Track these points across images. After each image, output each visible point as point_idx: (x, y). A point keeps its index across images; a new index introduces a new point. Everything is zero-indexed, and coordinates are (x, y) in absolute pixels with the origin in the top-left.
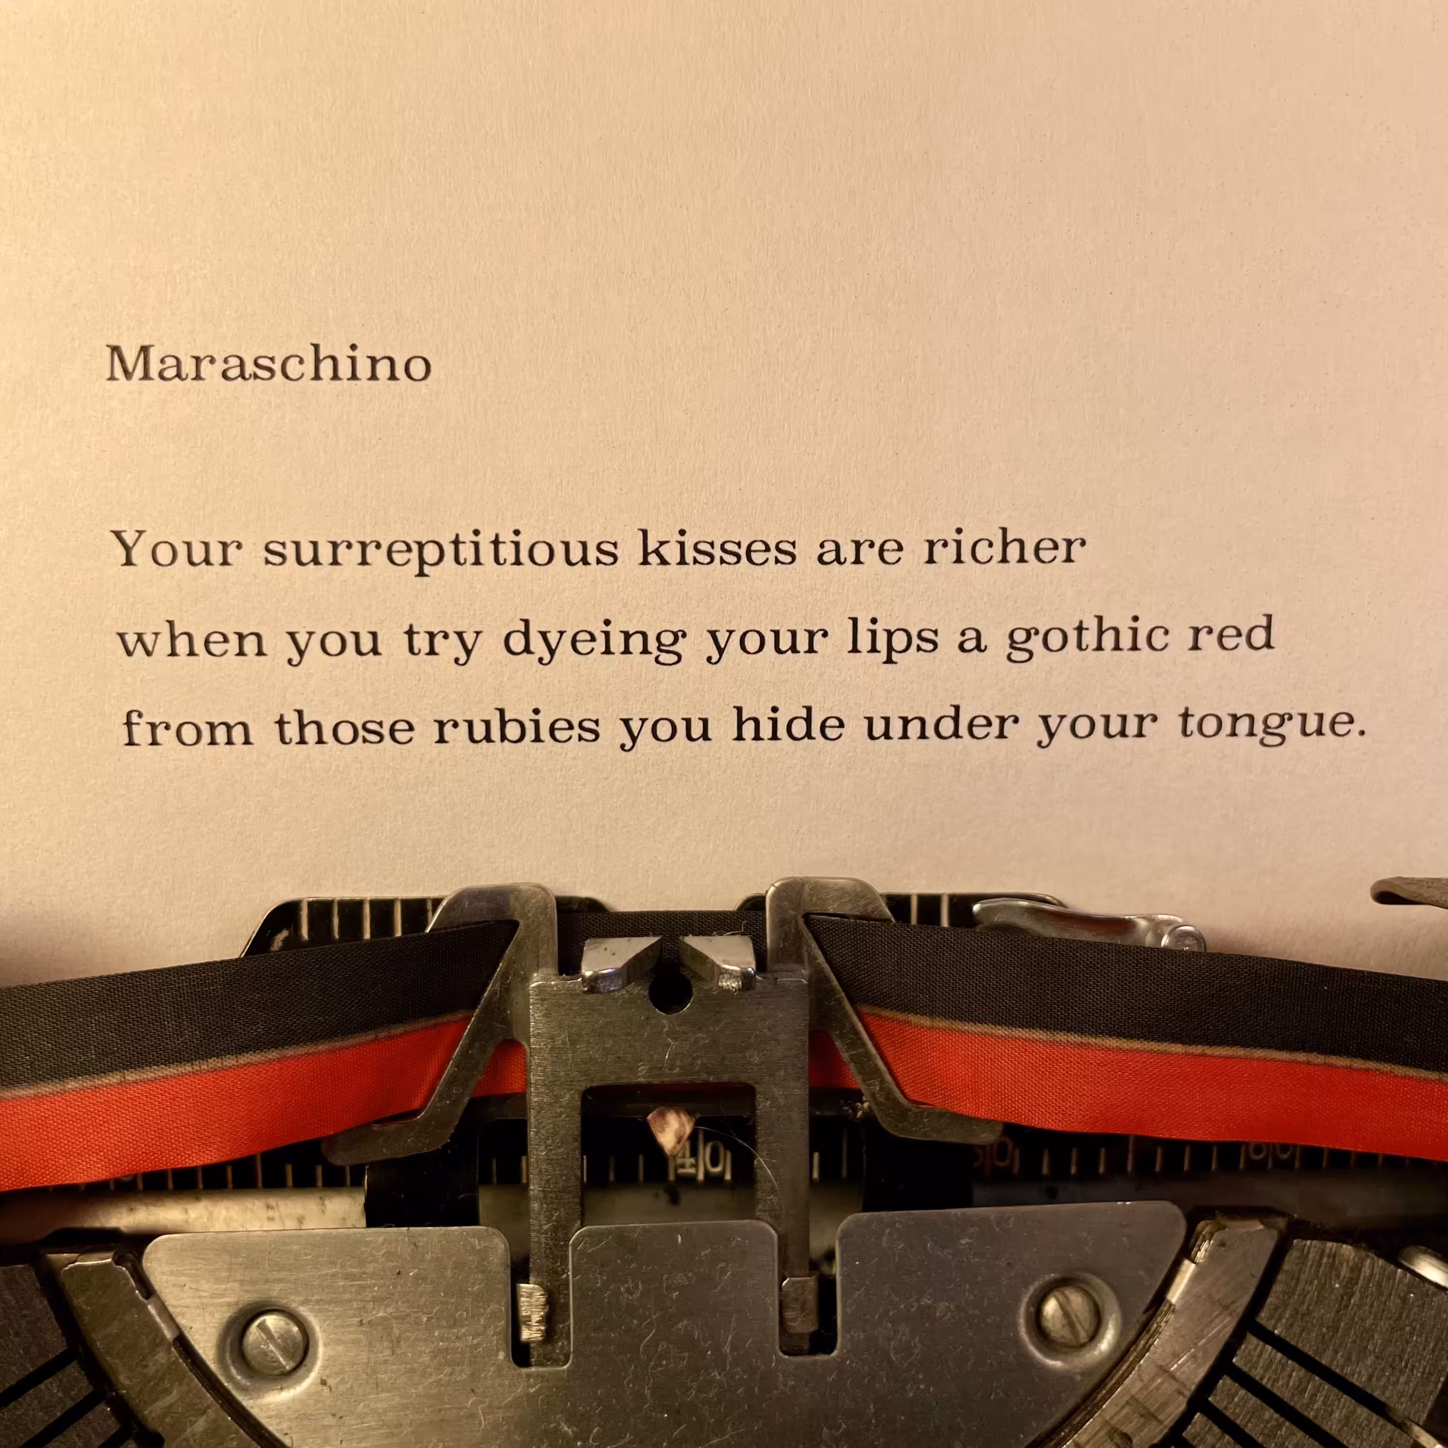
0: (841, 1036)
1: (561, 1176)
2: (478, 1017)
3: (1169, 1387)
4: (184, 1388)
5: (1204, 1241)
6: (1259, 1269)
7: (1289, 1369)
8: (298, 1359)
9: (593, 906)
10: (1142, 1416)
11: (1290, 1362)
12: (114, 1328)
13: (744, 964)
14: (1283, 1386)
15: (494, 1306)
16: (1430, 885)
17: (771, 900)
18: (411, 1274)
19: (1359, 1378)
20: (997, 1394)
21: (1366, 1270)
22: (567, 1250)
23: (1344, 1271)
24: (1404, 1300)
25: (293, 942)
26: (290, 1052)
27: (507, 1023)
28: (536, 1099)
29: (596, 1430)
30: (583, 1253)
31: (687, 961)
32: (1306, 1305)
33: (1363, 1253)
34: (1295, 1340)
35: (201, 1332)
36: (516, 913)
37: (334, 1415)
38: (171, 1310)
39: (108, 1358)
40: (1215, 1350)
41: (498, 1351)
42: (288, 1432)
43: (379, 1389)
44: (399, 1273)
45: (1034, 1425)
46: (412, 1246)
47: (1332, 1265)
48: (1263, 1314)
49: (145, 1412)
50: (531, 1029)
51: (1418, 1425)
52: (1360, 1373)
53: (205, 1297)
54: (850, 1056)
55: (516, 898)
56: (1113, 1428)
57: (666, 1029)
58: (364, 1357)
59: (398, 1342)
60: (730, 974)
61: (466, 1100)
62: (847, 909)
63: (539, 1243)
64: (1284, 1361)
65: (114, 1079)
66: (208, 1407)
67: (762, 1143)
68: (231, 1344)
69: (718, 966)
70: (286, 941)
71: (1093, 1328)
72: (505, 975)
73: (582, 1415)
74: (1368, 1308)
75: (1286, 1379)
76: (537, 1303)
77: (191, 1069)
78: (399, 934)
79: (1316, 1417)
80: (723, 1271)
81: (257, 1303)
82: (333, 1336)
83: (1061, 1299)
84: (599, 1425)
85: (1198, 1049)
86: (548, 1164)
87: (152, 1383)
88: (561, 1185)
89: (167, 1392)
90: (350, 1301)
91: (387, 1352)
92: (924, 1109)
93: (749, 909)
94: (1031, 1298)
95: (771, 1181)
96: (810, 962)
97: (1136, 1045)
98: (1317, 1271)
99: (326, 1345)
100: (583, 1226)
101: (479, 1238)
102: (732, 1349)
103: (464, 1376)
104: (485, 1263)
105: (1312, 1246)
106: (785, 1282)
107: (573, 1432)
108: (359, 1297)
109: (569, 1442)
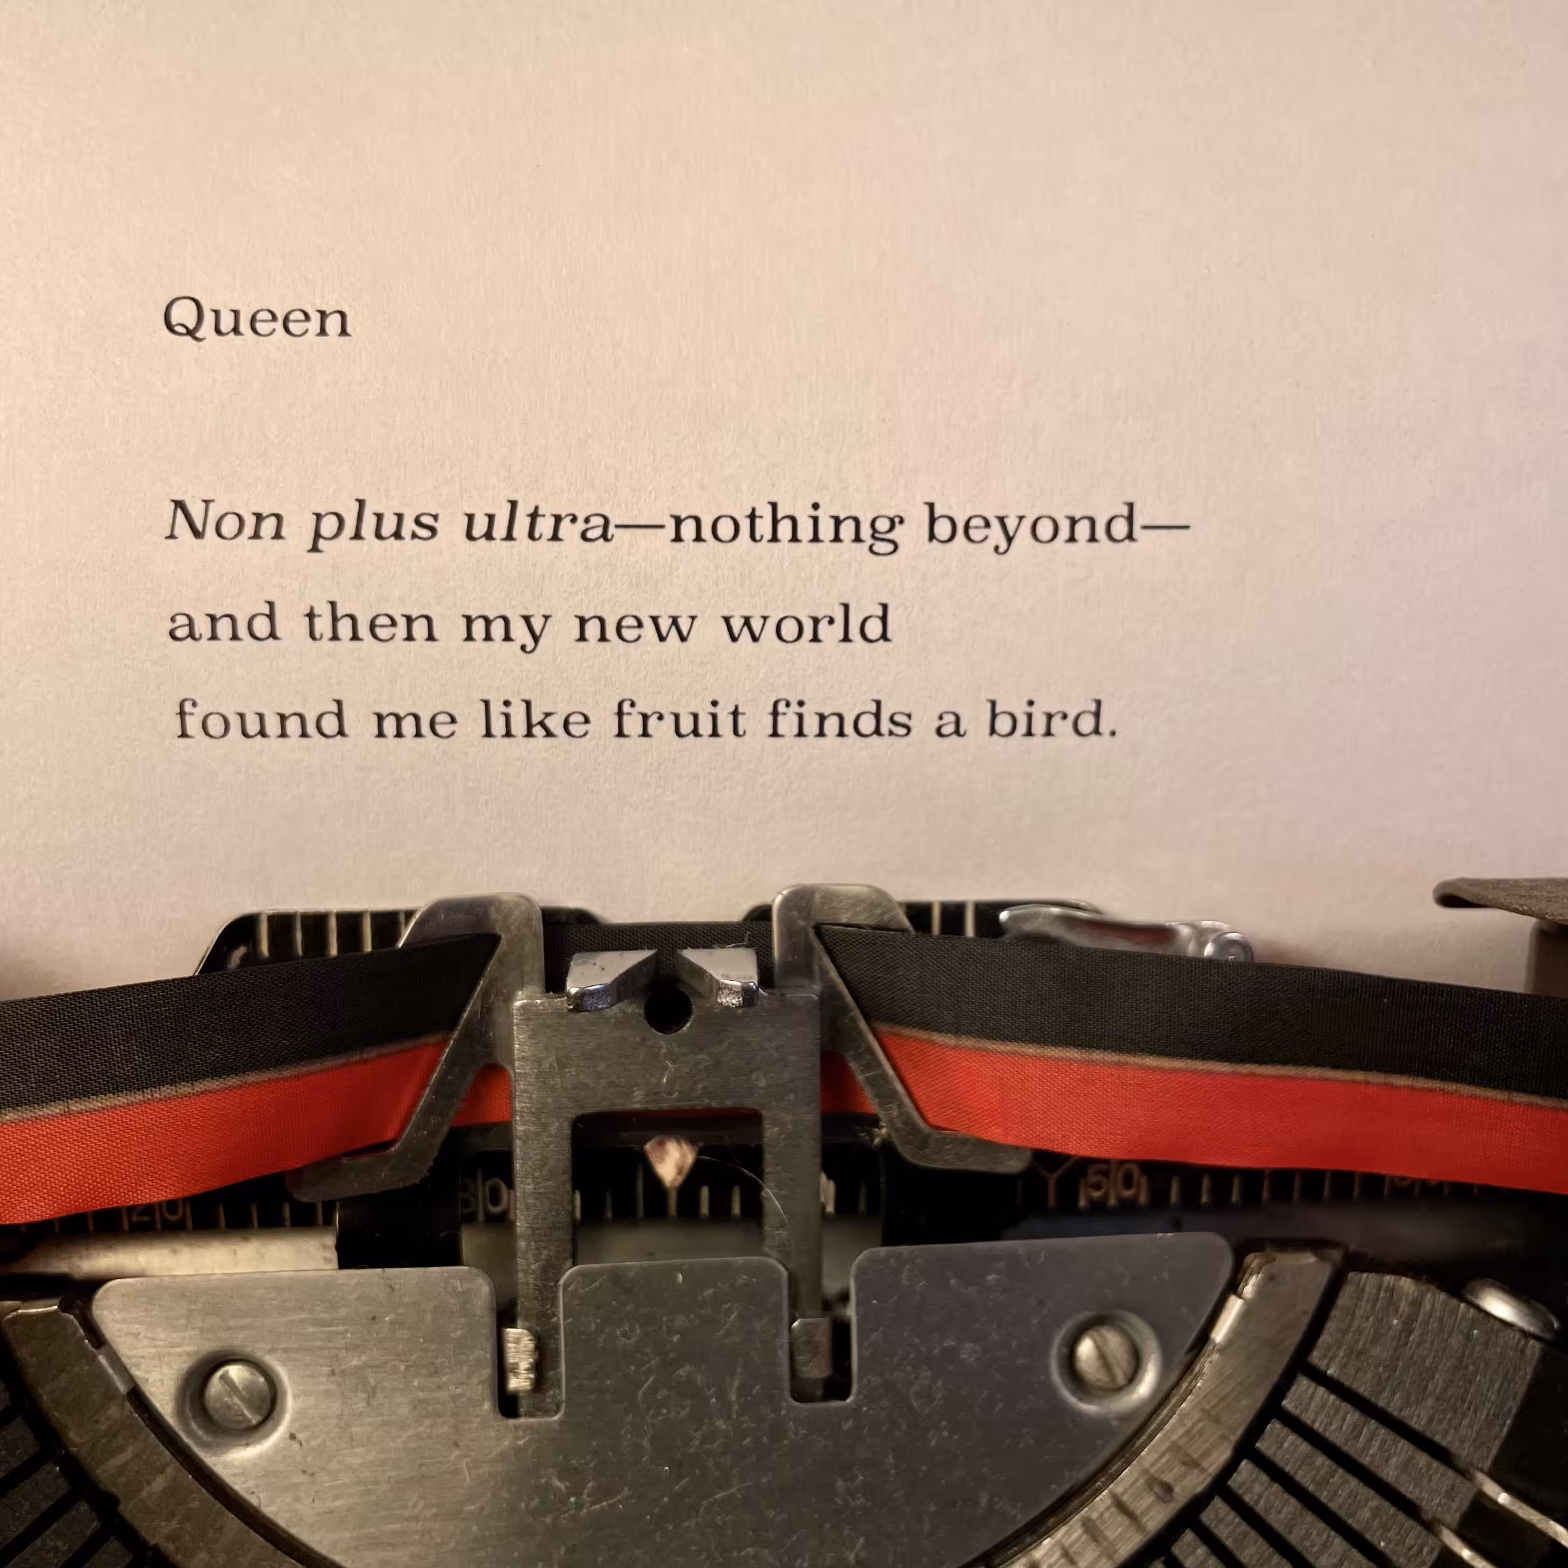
0: (857, 1057)
1: (550, 1211)
2: (457, 1039)
3: (1213, 1432)
4: (139, 1445)
5: (1251, 1275)
6: (1311, 1304)
7: (1341, 1414)
8: (265, 1413)
9: (583, 918)
10: (1184, 1463)
11: (1344, 1404)
12: (62, 1380)
13: (745, 978)
14: (1336, 1430)
15: (478, 1353)
16: (1495, 886)
17: (779, 910)
18: (387, 1319)
19: (1418, 1420)
20: (1027, 1442)
21: (1427, 1306)
22: (556, 1292)
23: (1404, 1307)
24: (1468, 1337)
25: (252, 958)
27: (488, 1046)
28: (521, 1128)
29: (590, 1485)
30: (574, 1295)
31: (685, 976)
32: (1361, 1343)
33: (1424, 1287)
34: (1350, 1379)
35: (158, 1384)
36: (497, 926)
37: (304, 1472)
38: (125, 1360)
39: (56, 1414)
40: (1261, 1394)
41: (483, 1400)
42: (254, 1490)
43: (354, 1444)
44: (374, 1318)
45: (1067, 1474)
46: (388, 1290)
47: (1390, 1300)
48: (1315, 1353)
49: (98, 1471)
50: (516, 1052)
51: (1481, 1470)
52: (1419, 1416)
53: (160, 1346)
54: (867, 1078)
55: (497, 909)
56: (1152, 1477)
57: (664, 1050)
58: (336, 1407)
59: (374, 1392)
60: (730, 990)
61: (445, 1130)
62: (861, 919)
63: (527, 1284)
64: (1337, 1402)
65: (56, 1109)
67: (770, 1173)
68: (191, 1397)
69: (718, 982)
70: (244, 959)
71: (1131, 1370)
72: (485, 994)
73: (576, 1469)
74: (1427, 1345)
75: (1341, 1422)
76: (525, 1349)
77: (141, 1098)
78: (368, 948)
79: (1372, 1462)
80: (729, 1311)
81: (216, 1352)
82: (301, 1388)
83: (1098, 1338)
84: (593, 1479)
86: (536, 1198)
87: (104, 1440)
88: (550, 1221)
89: (122, 1449)
90: (321, 1348)
91: (361, 1405)
92: (946, 1136)
93: (755, 919)
94: (1063, 1338)
95: (778, 1214)
96: (822, 979)
97: (1179, 1064)
98: (1374, 1306)
99: (295, 1397)
100: (574, 1264)
101: (462, 1279)
102: (739, 1396)
103: (446, 1429)
104: (468, 1306)
105: (1368, 1280)
106: (795, 1324)
107: (566, 1487)
108: (331, 1345)
109: (563, 1499)
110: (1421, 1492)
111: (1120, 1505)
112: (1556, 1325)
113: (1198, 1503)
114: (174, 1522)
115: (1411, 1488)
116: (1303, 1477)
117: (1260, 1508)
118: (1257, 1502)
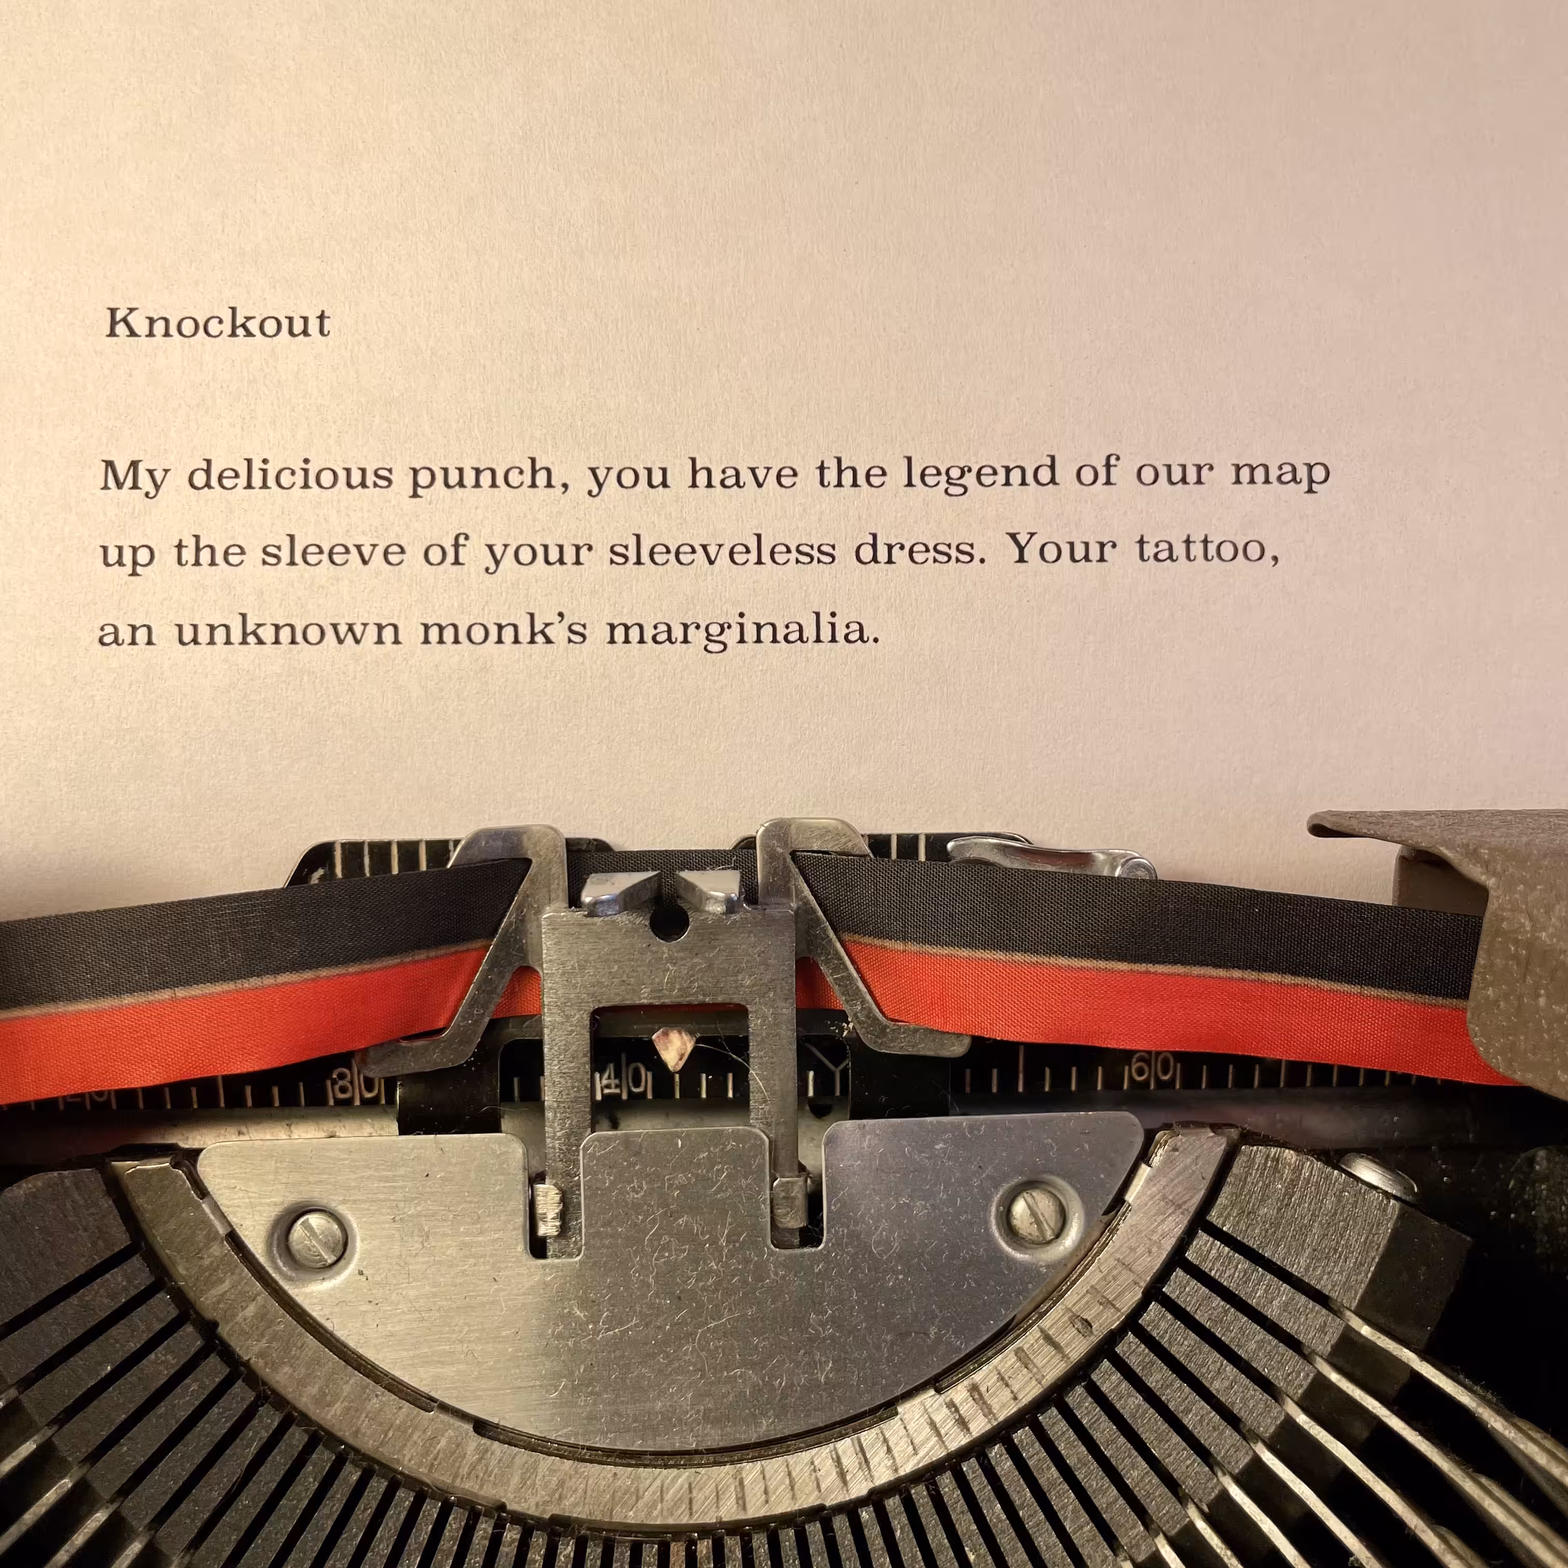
0: (827, 962)
1: (573, 1087)
2: (496, 945)
3: (1126, 1278)
4: (235, 1277)
5: (1160, 1147)
6: (1210, 1171)
7: (1234, 1263)
8: (339, 1253)
9: (601, 847)
10: (1101, 1304)
11: (1236, 1255)
12: (172, 1226)
13: (728, 891)
14: (1229, 1277)
15: (512, 1205)
17: (762, 840)
18: (438, 1176)
19: (1298, 1268)
20: (969, 1284)
21: (1306, 1173)
22: (578, 1154)
23: (1286, 1173)
24: (1340, 1198)
25: (328, 879)
26: (324, 972)
27: (522, 951)
28: (549, 1019)
29: (605, 1314)
30: (592, 1156)
31: (682, 892)
32: (1251, 1204)
33: (1304, 1158)
34: (1242, 1235)
35: (251, 1229)
36: (529, 852)
37: (370, 1302)
38: (224, 1209)
39: (167, 1252)
40: (1168, 1244)
41: (518, 1244)
42: (329, 1317)
43: (411, 1279)
44: (427, 1175)
45: (1003, 1311)
46: (440, 1152)
47: (1276, 1170)
48: (1214, 1213)
49: (200, 1301)
50: (544, 956)
51: (1351, 1310)
52: (1299, 1263)
53: (253, 1198)
54: (835, 979)
55: (529, 839)
56: (1074, 1315)
57: (665, 955)
58: (396, 1249)
59: (428, 1237)
60: (716, 900)
61: (487, 1020)
62: (829, 846)
63: (554, 1148)
64: (1231, 1254)
66: (258, 1294)
67: (754, 1057)
68: (278, 1239)
69: (705, 893)
70: (321, 878)
71: (1059, 1225)
72: (520, 908)
73: (593, 1302)
74: (1306, 1205)
75: (1233, 1270)
76: (553, 1202)
78: (424, 867)
79: (1258, 1304)
80: (720, 1171)
81: (299, 1203)
82: (368, 1232)
83: (1030, 1199)
84: (608, 1310)
85: (1143, 967)
86: (562, 1077)
87: (207, 1274)
88: (572, 1096)
89: (222, 1281)
90: (384, 1200)
91: (418, 1246)
92: (900, 1027)
93: (742, 848)
94: (1000, 1198)
95: (761, 1092)
96: (797, 896)
98: (1262, 1174)
99: (362, 1240)
100: (593, 1132)
101: (500, 1144)
102: (728, 1242)
103: (487, 1267)
104: (505, 1166)
105: (1259, 1152)
106: (775, 1184)
107: (585, 1316)
108: (392, 1198)
109: (582, 1325)
110: (1299, 1327)
111: (1048, 1339)
112: (1416, 1190)
113: (1114, 1337)
114: (264, 1341)
115: (1291, 1324)
116: (1201, 1317)
117: (1164, 1342)
118: (1162, 1337)
